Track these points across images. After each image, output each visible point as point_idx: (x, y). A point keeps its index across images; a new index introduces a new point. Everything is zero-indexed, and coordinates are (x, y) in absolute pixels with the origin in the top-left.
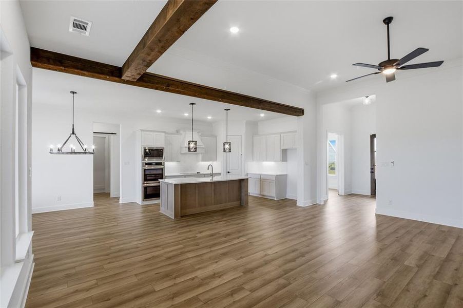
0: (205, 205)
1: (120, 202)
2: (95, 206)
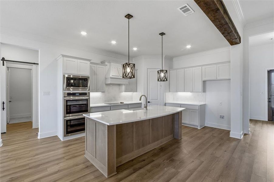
0: (143, 146)
1: (39, 138)
2: (3, 146)
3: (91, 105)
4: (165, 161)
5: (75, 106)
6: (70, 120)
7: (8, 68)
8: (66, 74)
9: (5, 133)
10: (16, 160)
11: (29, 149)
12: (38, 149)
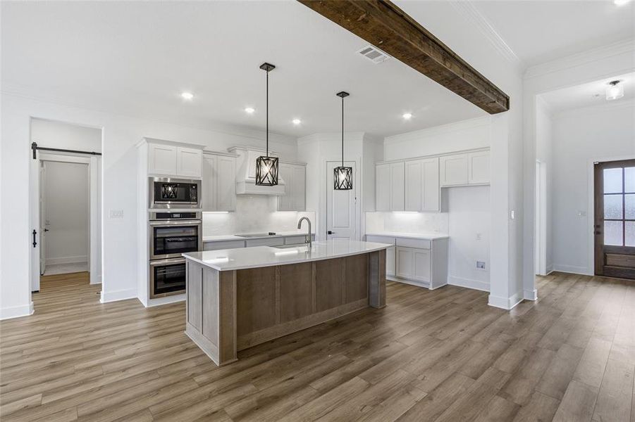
0: (297, 316)
1: (102, 301)
2: (35, 314)
3: (206, 237)
4: (335, 343)
5: (176, 239)
6: (165, 267)
7: (42, 161)
8: (157, 175)
9: (38, 291)
10: (60, 337)
11: (83, 320)
12: (99, 320)
